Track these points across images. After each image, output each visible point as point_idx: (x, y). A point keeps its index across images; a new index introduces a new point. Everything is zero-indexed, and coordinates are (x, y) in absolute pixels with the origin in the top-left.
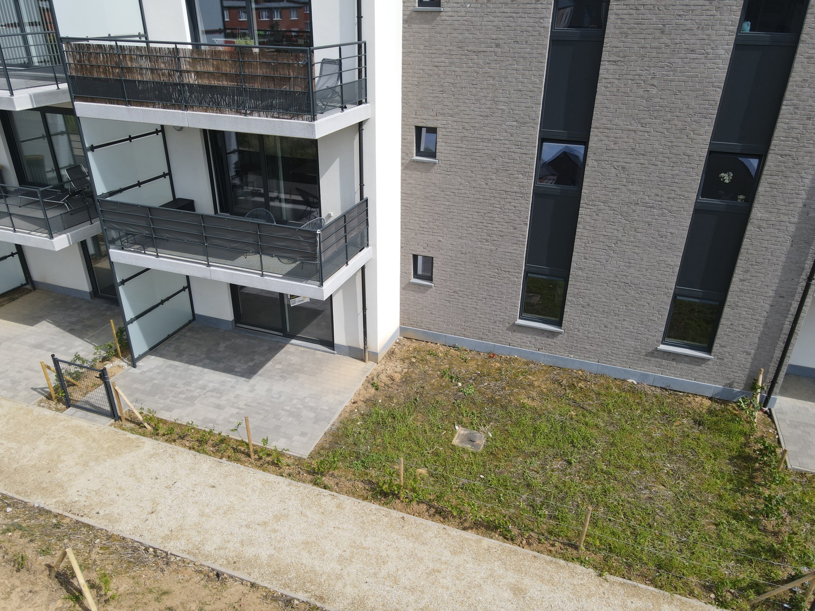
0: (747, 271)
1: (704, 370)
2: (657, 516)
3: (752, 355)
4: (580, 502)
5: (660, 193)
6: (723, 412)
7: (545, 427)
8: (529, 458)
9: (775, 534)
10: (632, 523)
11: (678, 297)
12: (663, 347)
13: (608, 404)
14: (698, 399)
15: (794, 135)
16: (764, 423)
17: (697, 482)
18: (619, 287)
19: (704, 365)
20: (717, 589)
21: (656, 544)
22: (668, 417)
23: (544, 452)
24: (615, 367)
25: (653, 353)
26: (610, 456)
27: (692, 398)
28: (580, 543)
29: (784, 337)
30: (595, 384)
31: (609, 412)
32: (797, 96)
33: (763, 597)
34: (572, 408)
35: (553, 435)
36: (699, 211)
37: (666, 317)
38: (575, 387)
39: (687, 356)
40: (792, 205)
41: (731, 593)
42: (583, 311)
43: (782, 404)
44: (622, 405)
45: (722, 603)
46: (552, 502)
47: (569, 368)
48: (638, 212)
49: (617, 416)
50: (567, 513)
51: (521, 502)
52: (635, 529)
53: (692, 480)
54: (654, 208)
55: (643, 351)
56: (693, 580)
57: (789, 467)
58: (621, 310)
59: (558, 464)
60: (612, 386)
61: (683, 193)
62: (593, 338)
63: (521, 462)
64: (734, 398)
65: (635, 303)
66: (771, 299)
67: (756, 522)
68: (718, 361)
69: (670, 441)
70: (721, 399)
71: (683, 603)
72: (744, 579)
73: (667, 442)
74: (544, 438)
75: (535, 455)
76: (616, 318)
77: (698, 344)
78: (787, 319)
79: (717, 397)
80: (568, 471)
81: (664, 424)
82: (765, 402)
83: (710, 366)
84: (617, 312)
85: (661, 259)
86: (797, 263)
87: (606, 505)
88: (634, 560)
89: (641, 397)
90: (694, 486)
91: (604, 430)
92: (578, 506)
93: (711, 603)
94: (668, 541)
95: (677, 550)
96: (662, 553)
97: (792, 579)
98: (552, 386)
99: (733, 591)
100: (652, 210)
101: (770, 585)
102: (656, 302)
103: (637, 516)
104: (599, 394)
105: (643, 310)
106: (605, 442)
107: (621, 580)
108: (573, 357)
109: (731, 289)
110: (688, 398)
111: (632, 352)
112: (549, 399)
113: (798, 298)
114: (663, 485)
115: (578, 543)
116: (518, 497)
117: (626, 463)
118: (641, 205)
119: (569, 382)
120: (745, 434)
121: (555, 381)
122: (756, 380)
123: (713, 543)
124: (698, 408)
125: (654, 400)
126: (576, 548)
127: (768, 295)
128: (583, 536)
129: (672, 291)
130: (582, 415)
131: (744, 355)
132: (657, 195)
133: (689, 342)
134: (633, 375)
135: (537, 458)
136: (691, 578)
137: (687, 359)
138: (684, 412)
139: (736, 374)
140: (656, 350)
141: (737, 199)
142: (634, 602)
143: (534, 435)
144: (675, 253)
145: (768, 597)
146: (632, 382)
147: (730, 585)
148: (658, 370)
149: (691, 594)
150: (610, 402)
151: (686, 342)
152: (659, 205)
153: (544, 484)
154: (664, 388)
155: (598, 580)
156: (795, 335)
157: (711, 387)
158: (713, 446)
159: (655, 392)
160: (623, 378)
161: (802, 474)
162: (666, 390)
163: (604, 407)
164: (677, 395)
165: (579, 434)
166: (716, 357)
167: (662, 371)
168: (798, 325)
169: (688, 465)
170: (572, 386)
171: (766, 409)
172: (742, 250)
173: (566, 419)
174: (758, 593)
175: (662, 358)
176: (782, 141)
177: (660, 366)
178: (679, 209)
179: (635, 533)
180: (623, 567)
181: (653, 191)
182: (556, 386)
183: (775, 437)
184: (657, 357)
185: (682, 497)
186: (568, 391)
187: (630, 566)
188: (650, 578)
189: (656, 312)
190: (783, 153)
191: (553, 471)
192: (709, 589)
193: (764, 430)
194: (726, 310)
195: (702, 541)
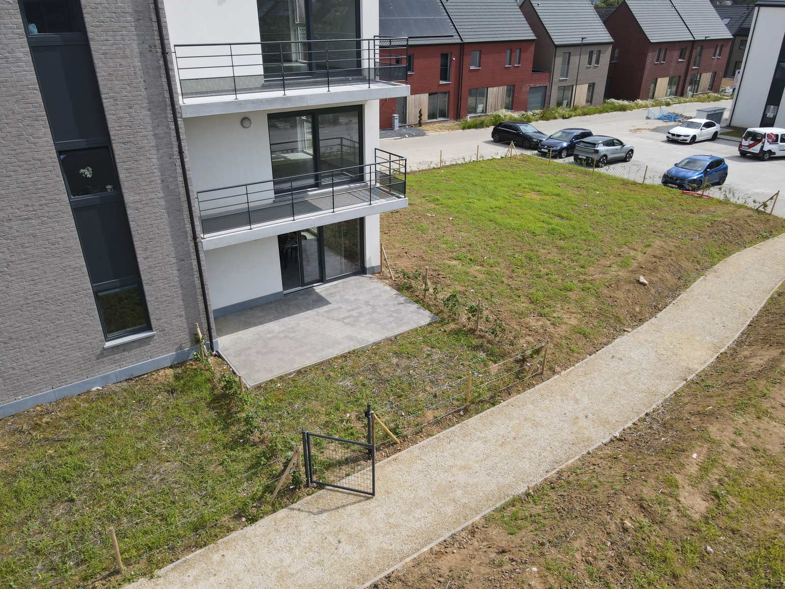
0: (146, 249)
1: (154, 346)
2: (175, 490)
3: (184, 316)
4: (100, 529)
5: (29, 203)
6: (186, 372)
7: (24, 484)
8: (24, 525)
9: (262, 442)
10: (158, 511)
11: (99, 294)
12: (108, 344)
13: (83, 422)
14: (161, 373)
15: (126, 124)
16: (218, 364)
17: (192, 441)
18: (36, 308)
19: (152, 342)
20: (244, 511)
21: (185, 514)
22: (144, 403)
23: (38, 508)
24: (72, 384)
25: (102, 354)
26: (109, 467)
27: (156, 375)
28: (119, 565)
29: (199, 291)
30: (60, 411)
31: (89, 428)
32: (111, 89)
33: (276, 493)
34: (48, 447)
35: (40, 485)
36: (77, 210)
37: (97, 316)
38: (40, 425)
39: (133, 342)
40: (153, 183)
41: (254, 507)
42: (8, 347)
43: (223, 342)
44: (97, 416)
45: (252, 519)
46: (71, 549)
47: (22, 410)
48: (15, 227)
49: (97, 428)
50: (93, 548)
51: (38, 573)
52: (162, 515)
53: (188, 441)
54: (31, 219)
55: (92, 356)
56: (225, 519)
57: (249, 387)
58: (49, 329)
59: (59, 510)
60: (79, 403)
61: (53, 197)
62: (34, 368)
63: (17, 536)
64: (188, 356)
65: (61, 316)
66: (176, 265)
67: (246, 441)
68: (162, 333)
69: (155, 421)
70: (178, 364)
71: (226, 543)
72: (257, 490)
73: (154, 423)
74: (31, 495)
75: (29, 518)
76: (49, 338)
77: (140, 326)
78: (195, 276)
79: (176, 363)
80: (74, 508)
81: (143, 410)
82: (211, 347)
83: (157, 341)
84: (47, 332)
85: (64, 265)
86: (179, 229)
87: (127, 513)
88: (173, 541)
89: (112, 399)
90: (192, 445)
91: (91, 448)
92: (100, 534)
93: (246, 526)
94: (193, 504)
95: (203, 506)
96: (193, 517)
97: (286, 465)
98: (13, 439)
99: (255, 505)
100: (29, 222)
101: (276, 481)
102: (81, 307)
103: (159, 503)
104: (69, 418)
105: (73, 319)
106: (98, 458)
107: (171, 566)
108: (22, 398)
109: (141, 268)
110: (152, 376)
111: (82, 362)
112: (16, 453)
113: (194, 256)
114: (168, 461)
115: (117, 566)
116: (32, 572)
117: (125, 463)
118: (15, 220)
119: (30, 424)
120: (209, 380)
121: (13, 433)
122: (197, 334)
123: (226, 480)
124: (165, 380)
125: (125, 394)
126: (117, 572)
127: (171, 263)
128: (118, 557)
129: (91, 291)
130: (62, 448)
131: (179, 318)
132: (27, 206)
133: (131, 329)
134: (94, 383)
135: (33, 520)
136: (223, 519)
137: (135, 344)
138: (155, 390)
139: (180, 337)
140: (104, 349)
141: (106, 190)
142: (190, 574)
143: (17, 500)
144: (75, 255)
145: (278, 490)
146: (97, 389)
147: (251, 502)
148: (115, 366)
149: (229, 530)
150: (83, 419)
151: (128, 329)
152: (35, 214)
153: (54, 539)
154: (129, 379)
155: (151, 584)
156: (206, 286)
157: (166, 358)
158: (191, 404)
159: (122, 387)
160: (85, 390)
161: (259, 387)
162: (131, 379)
163: (81, 427)
164: (142, 379)
165: (67, 467)
166: (158, 331)
167: (119, 365)
168: (204, 278)
169: (179, 431)
170: (36, 427)
171: (215, 353)
172: (133, 233)
173: (46, 462)
174: (272, 492)
175: (113, 354)
176: (118, 130)
177: (115, 361)
178: (57, 213)
179: (164, 519)
180: (167, 554)
181: (20, 202)
182: (18, 436)
183: (230, 370)
184: (108, 356)
185: (187, 460)
186: (34, 434)
187: (172, 549)
188: (194, 544)
189: (85, 316)
190: (124, 140)
191: (57, 520)
192: (238, 517)
193: (220, 369)
194: (146, 288)
195: (218, 484)
